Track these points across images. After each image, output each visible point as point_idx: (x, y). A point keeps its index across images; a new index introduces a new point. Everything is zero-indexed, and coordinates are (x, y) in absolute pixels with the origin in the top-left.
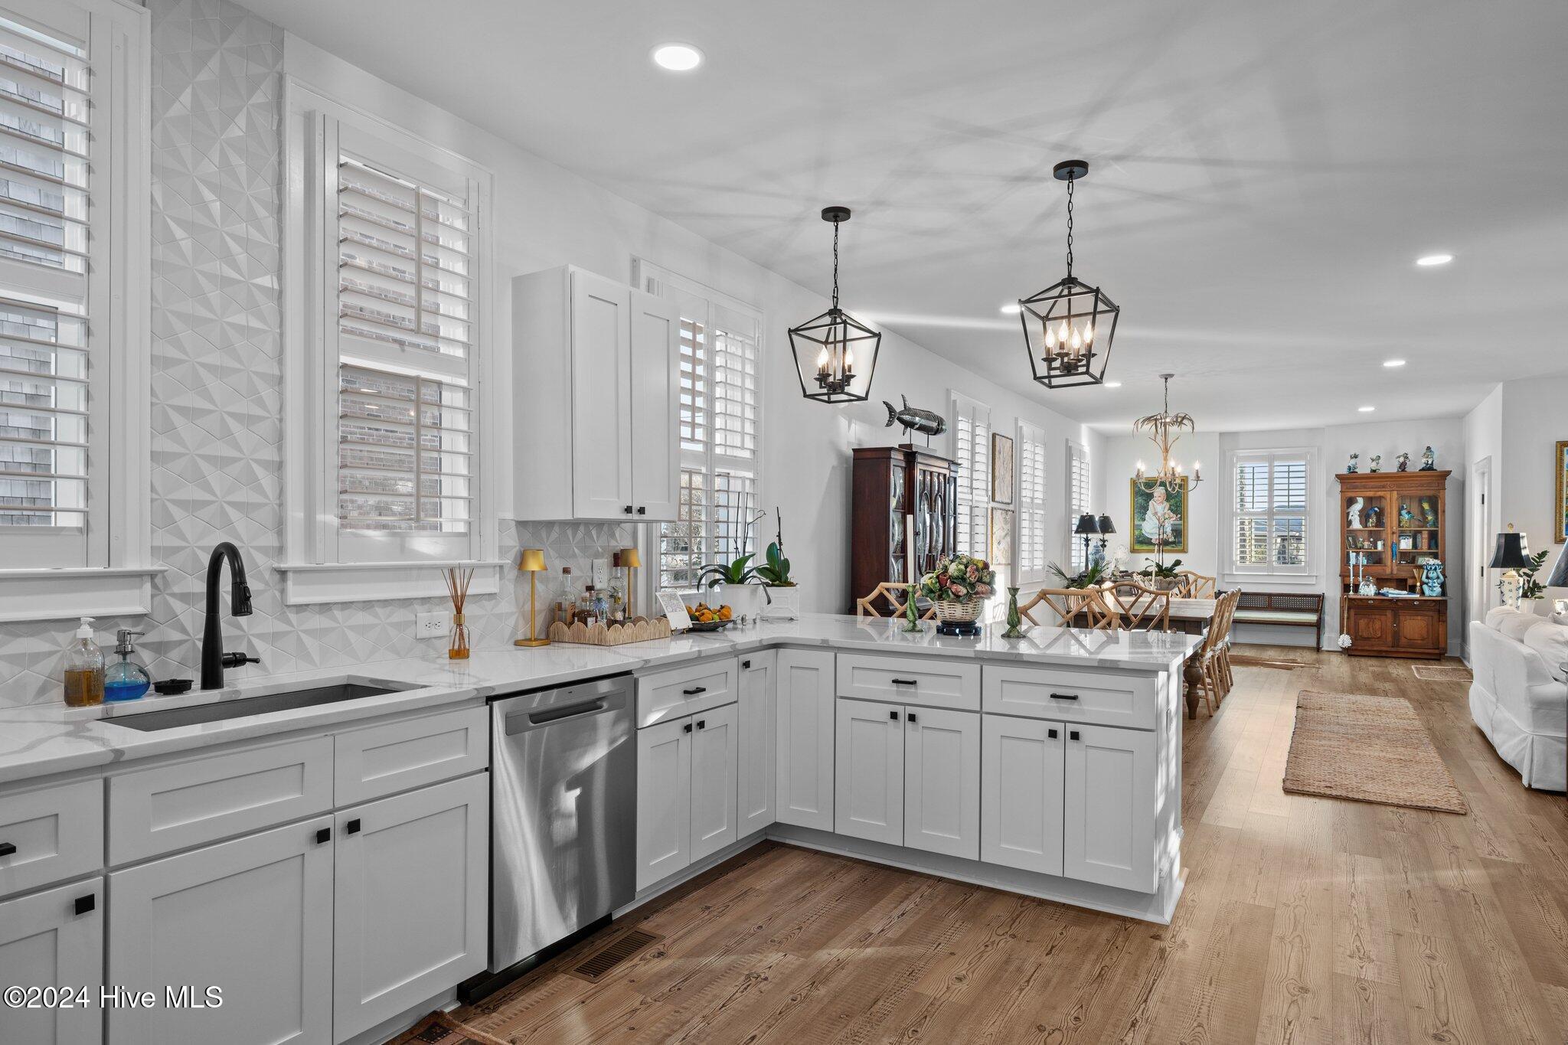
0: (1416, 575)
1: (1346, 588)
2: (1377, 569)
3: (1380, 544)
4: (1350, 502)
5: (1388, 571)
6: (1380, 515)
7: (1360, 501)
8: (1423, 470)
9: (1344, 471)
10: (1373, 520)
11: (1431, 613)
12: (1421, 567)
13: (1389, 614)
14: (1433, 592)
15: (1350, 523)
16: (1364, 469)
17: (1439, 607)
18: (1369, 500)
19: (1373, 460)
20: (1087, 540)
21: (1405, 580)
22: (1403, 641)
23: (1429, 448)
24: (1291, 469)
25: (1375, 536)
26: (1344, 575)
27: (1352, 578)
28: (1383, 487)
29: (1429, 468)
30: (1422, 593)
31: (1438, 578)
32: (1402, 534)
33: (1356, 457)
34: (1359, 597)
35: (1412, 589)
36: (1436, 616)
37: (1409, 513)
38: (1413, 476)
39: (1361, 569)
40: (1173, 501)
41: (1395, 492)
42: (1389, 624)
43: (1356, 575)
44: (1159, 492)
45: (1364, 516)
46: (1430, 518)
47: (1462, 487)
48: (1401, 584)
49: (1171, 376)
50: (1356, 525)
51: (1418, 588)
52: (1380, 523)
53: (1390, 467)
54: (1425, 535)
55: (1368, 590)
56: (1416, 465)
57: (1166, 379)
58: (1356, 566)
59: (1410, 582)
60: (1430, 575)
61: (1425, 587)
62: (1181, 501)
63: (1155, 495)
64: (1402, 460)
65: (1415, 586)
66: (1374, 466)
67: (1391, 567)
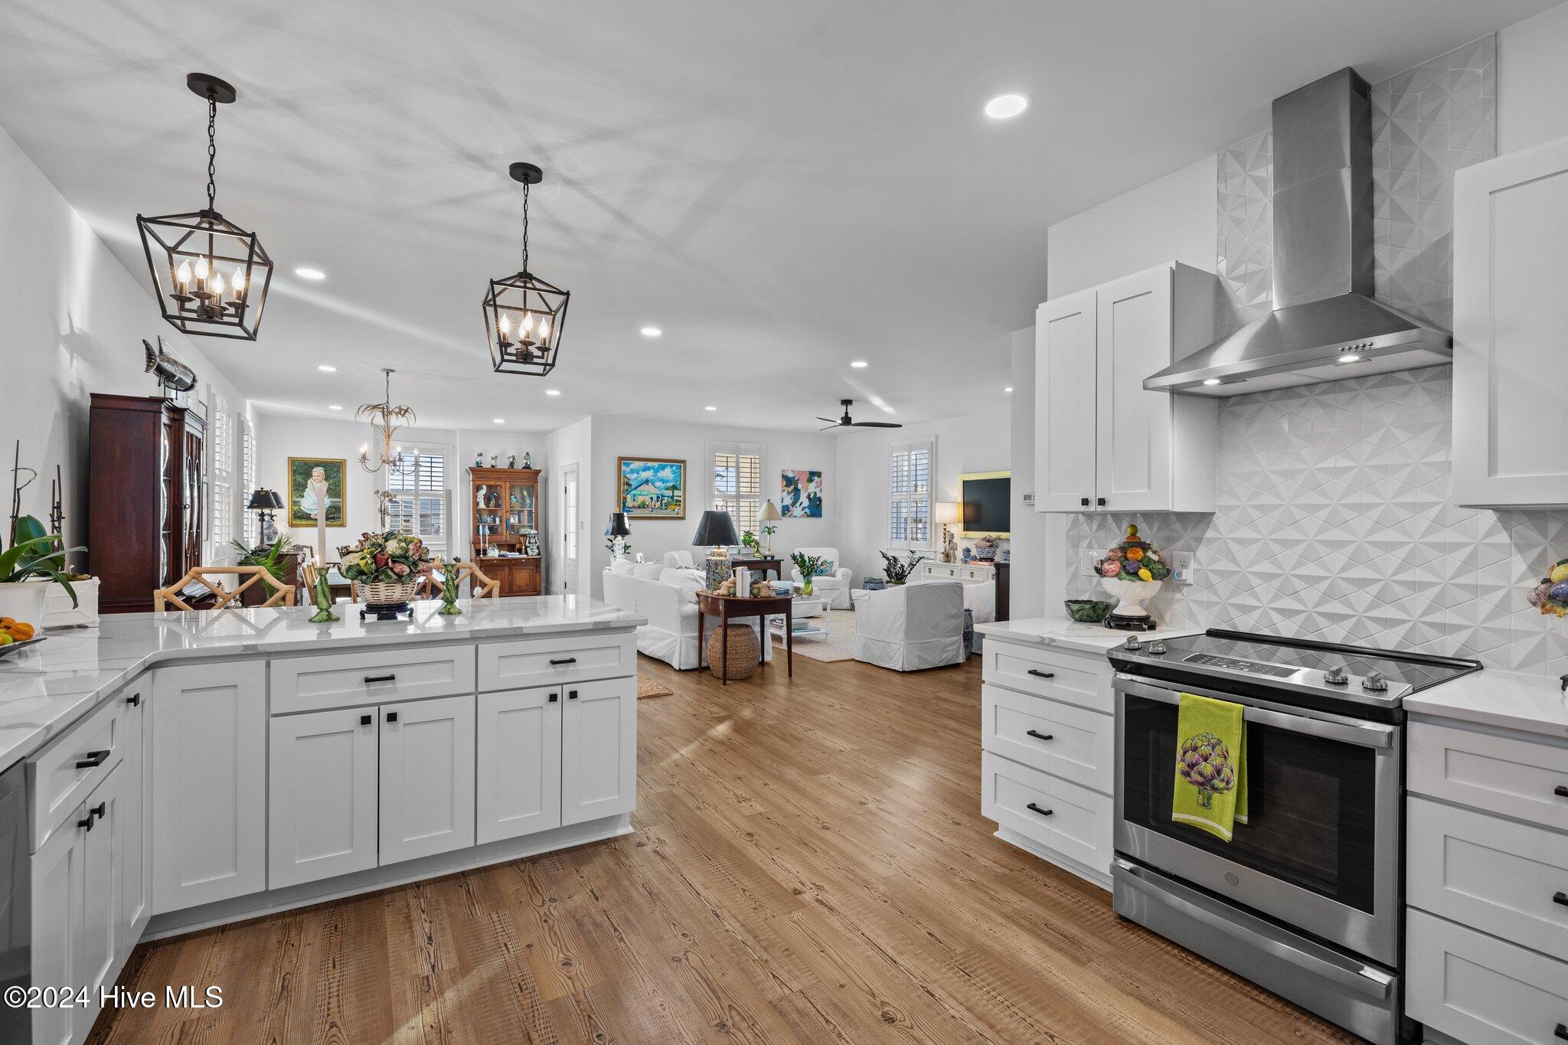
0: (522, 541)
1: (478, 552)
2: (495, 537)
3: (498, 520)
4: (478, 488)
5: (504, 539)
6: (497, 499)
7: (485, 487)
8: (524, 468)
9: (473, 465)
10: (493, 502)
11: (531, 567)
12: (525, 536)
13: (506, 569)
14: (533, 552)
15: (478, 504)
16: (487, 464)
17: (536, 563)
18: (489, 487)
19: (493, 459)
20: (262, 515)
21: (514, 545)
22: (515, 587)
23: (527, 453)
24: (433, 460)
25: (493, 513)
26: (475, 542)
27: (482, 544)
28: (501, 478)
29: (527, 467)
30: (527, 553)
31: (536, 543)
32: (512, 512)
33: (481, 455)
34: (487, 558)
35: (520, 551)
36: (534, 570)
37: (515, 498)
38: (518, 472)
39: (487, 538)
40: (331, 481)
41: (508, 483)
42: (506, 577)
43: (484, 542)
44: (318, 472)
45: (487, 499)
46: (528, 502)
47: (546, 480)
48: (511, 548)
49: (393, 371)
50: (482, 506)
51: (523, 550)
52: (498, 505)
53: (503, 464)
54: (526, 513)
55: (494, 553)
56: (520, 465)
57: (388, 373)
58: (484, 535)
59: (518, 546)
60: (531, 541)
61: (528, 549)
62: (339, 481)
63: (314, 474)
64: (511, 460)
65: (522, 549)
66: (493, 462)
67: (506, 536)
